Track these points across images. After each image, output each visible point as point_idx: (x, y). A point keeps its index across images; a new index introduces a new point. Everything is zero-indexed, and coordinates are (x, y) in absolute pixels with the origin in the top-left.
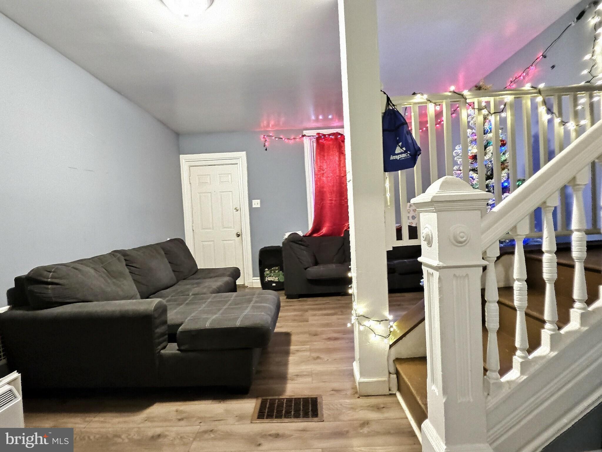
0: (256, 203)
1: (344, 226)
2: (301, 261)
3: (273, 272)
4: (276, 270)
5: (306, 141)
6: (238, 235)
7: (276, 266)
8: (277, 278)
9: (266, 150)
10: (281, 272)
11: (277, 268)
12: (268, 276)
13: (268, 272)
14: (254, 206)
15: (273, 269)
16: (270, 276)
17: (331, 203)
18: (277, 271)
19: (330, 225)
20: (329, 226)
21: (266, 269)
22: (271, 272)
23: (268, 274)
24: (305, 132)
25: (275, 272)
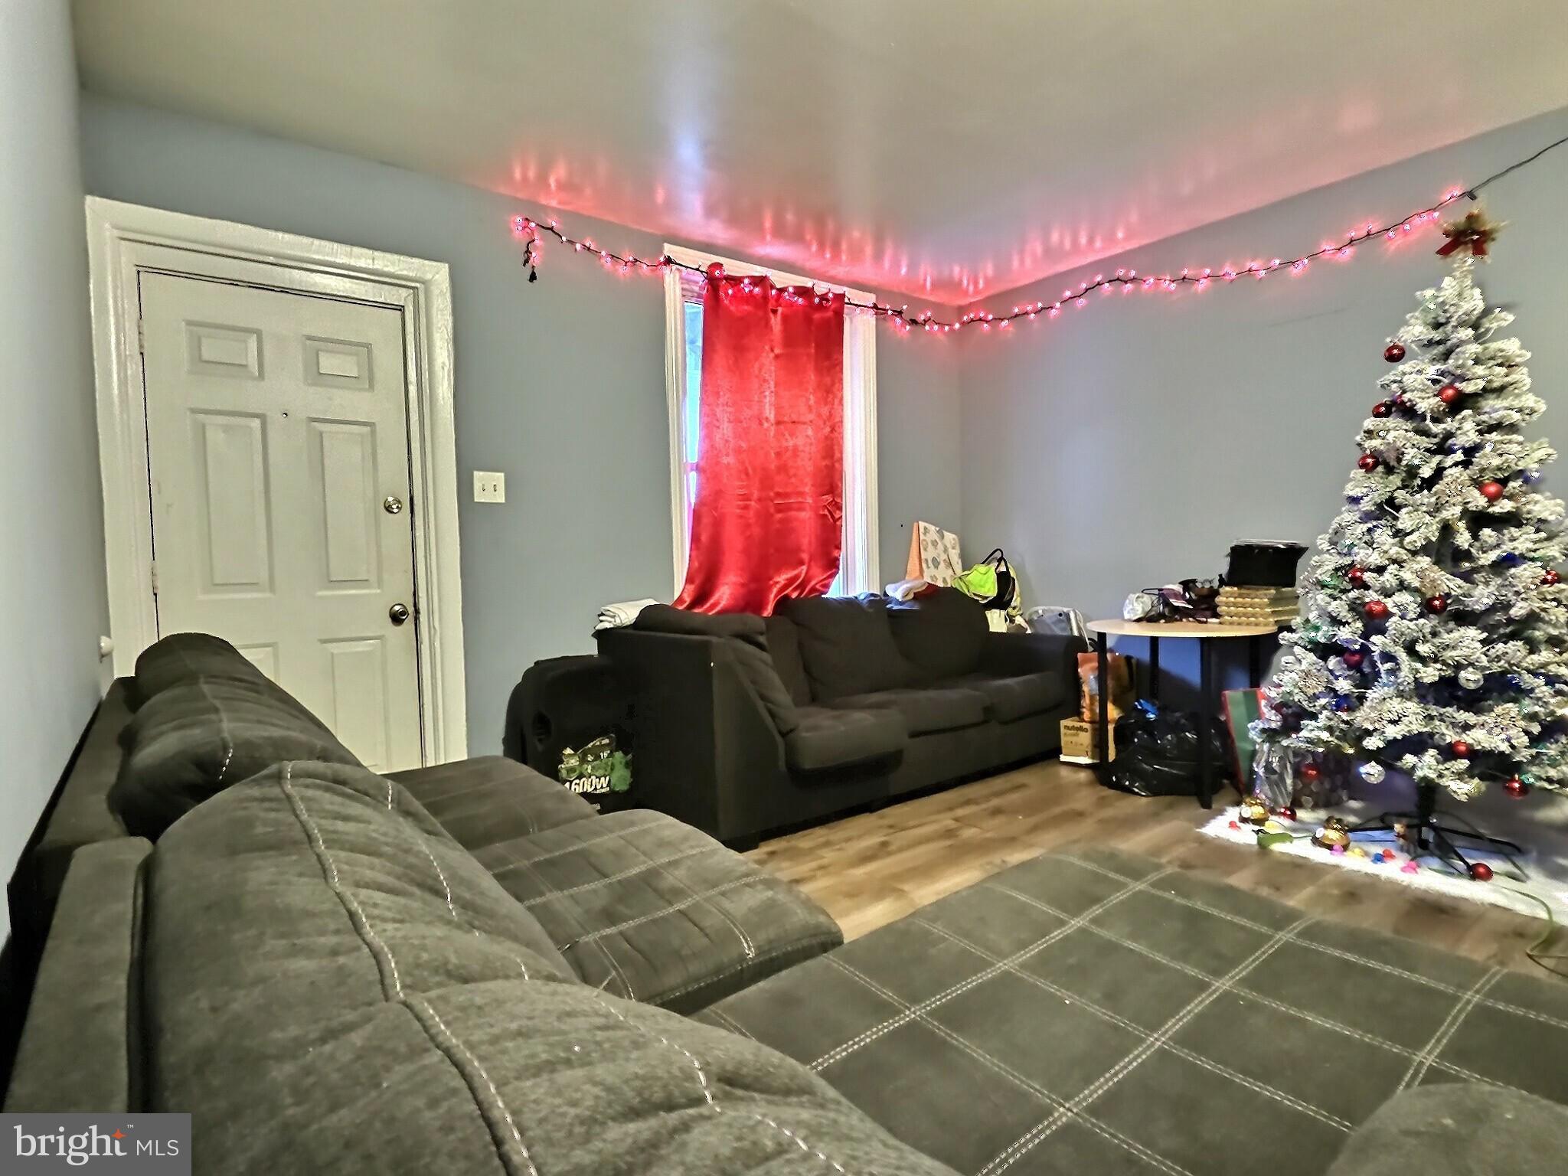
0: (490, 487)
1: (771, 582)
2: (769, 705)
3: (590, 758)
4: (602, 747)
5: (671, 280)
6: (397, 618)
7: (603, 734)
8: (604, 781)
9: (533, 277)
10: (619, 755)
11: (606, 741)
12: (574, 776)
13: (574, 762)
14: (479, 497)
15: (590, 746)
16: (580, 777)
17: (746, 507)
18: (605, 754)
19: (740, 580)
20: (735, 584)
21: (568, 751)
22: (583, 760)
23: (571, 770)
24: (669, 250)
25: (597, 757)
